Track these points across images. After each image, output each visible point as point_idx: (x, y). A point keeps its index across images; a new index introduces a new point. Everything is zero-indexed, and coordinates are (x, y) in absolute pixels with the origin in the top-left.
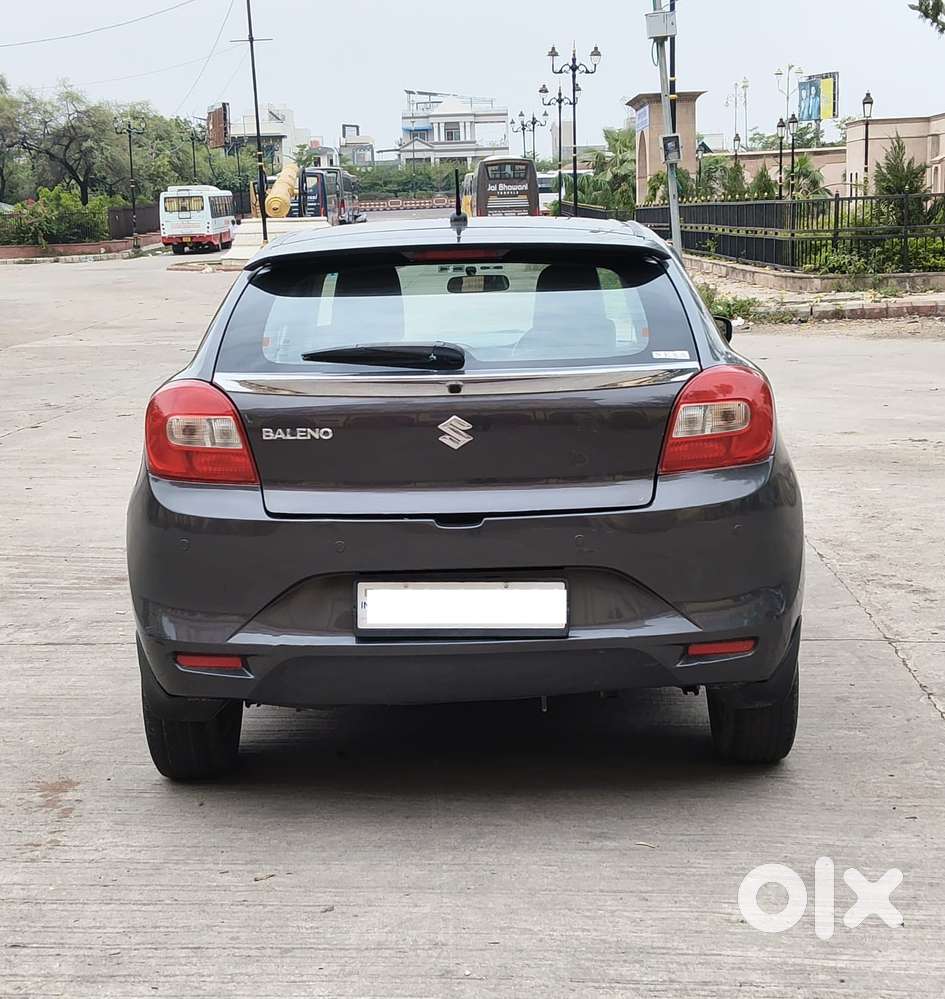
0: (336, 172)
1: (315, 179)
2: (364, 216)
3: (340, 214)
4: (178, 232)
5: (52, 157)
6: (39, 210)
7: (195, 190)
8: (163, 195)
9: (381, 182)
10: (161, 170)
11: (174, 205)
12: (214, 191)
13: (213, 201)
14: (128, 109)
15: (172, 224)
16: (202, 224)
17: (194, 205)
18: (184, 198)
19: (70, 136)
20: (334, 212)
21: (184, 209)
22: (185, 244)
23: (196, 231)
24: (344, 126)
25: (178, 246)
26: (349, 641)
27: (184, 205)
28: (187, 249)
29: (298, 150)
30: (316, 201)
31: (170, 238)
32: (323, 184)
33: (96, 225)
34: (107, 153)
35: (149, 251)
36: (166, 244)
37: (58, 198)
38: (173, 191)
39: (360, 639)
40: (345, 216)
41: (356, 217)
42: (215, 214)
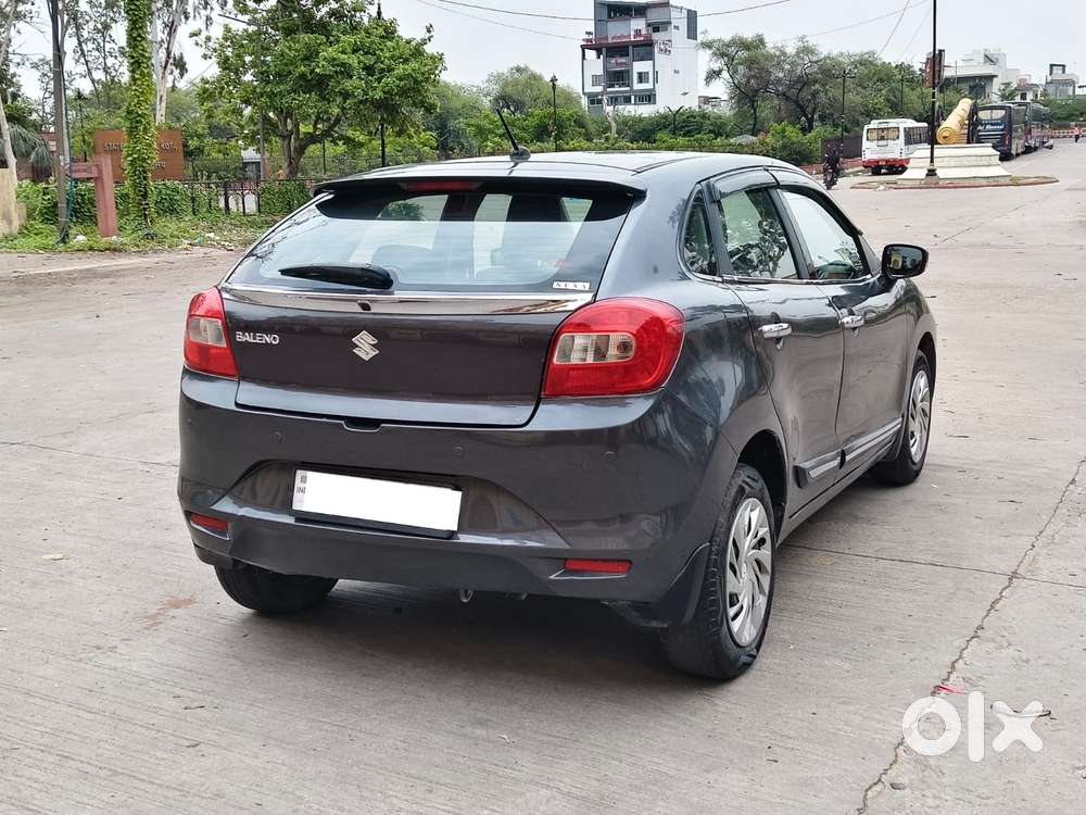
0: (1026, 105)
1: (1003, 112)
2: (1051, 142)
3: (1027, 141)
4: (875, 157)
5: (787, 98)
6: (768, 140)
7: (893, 123)
8: (866, 127)
9: (1077, 113)
10: (878, 106)
11: (875, 135)
12: (911, 123)
13: (908, 131)
14: (857, 58)
15: (871, 150)
16: (895, 150)
17: (891, 134)
18: (883, 130)
19: (804, 82)
20: (1020, 138)
21: (882, 138)
22: (881, 167)
23: (890, 156)
24: (1051, 65)
25: (876, 168)
26: (290, 520)
27: (883, 135)
28: (883, 171)
29: (1002, 87)
30: (1002, 130)
31: (869, 162)
32: (1010, 115)
33: (811, 152)
34: (830, 95)
35: (852, 173)
36: (866, 167)
37: (784, 131)
38: (874, 124)
39: (297, 520)
40: (1032, 143)
41: (1044, 143)
42: (908, 141)
